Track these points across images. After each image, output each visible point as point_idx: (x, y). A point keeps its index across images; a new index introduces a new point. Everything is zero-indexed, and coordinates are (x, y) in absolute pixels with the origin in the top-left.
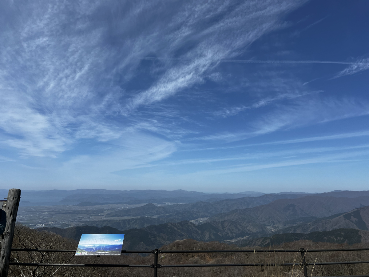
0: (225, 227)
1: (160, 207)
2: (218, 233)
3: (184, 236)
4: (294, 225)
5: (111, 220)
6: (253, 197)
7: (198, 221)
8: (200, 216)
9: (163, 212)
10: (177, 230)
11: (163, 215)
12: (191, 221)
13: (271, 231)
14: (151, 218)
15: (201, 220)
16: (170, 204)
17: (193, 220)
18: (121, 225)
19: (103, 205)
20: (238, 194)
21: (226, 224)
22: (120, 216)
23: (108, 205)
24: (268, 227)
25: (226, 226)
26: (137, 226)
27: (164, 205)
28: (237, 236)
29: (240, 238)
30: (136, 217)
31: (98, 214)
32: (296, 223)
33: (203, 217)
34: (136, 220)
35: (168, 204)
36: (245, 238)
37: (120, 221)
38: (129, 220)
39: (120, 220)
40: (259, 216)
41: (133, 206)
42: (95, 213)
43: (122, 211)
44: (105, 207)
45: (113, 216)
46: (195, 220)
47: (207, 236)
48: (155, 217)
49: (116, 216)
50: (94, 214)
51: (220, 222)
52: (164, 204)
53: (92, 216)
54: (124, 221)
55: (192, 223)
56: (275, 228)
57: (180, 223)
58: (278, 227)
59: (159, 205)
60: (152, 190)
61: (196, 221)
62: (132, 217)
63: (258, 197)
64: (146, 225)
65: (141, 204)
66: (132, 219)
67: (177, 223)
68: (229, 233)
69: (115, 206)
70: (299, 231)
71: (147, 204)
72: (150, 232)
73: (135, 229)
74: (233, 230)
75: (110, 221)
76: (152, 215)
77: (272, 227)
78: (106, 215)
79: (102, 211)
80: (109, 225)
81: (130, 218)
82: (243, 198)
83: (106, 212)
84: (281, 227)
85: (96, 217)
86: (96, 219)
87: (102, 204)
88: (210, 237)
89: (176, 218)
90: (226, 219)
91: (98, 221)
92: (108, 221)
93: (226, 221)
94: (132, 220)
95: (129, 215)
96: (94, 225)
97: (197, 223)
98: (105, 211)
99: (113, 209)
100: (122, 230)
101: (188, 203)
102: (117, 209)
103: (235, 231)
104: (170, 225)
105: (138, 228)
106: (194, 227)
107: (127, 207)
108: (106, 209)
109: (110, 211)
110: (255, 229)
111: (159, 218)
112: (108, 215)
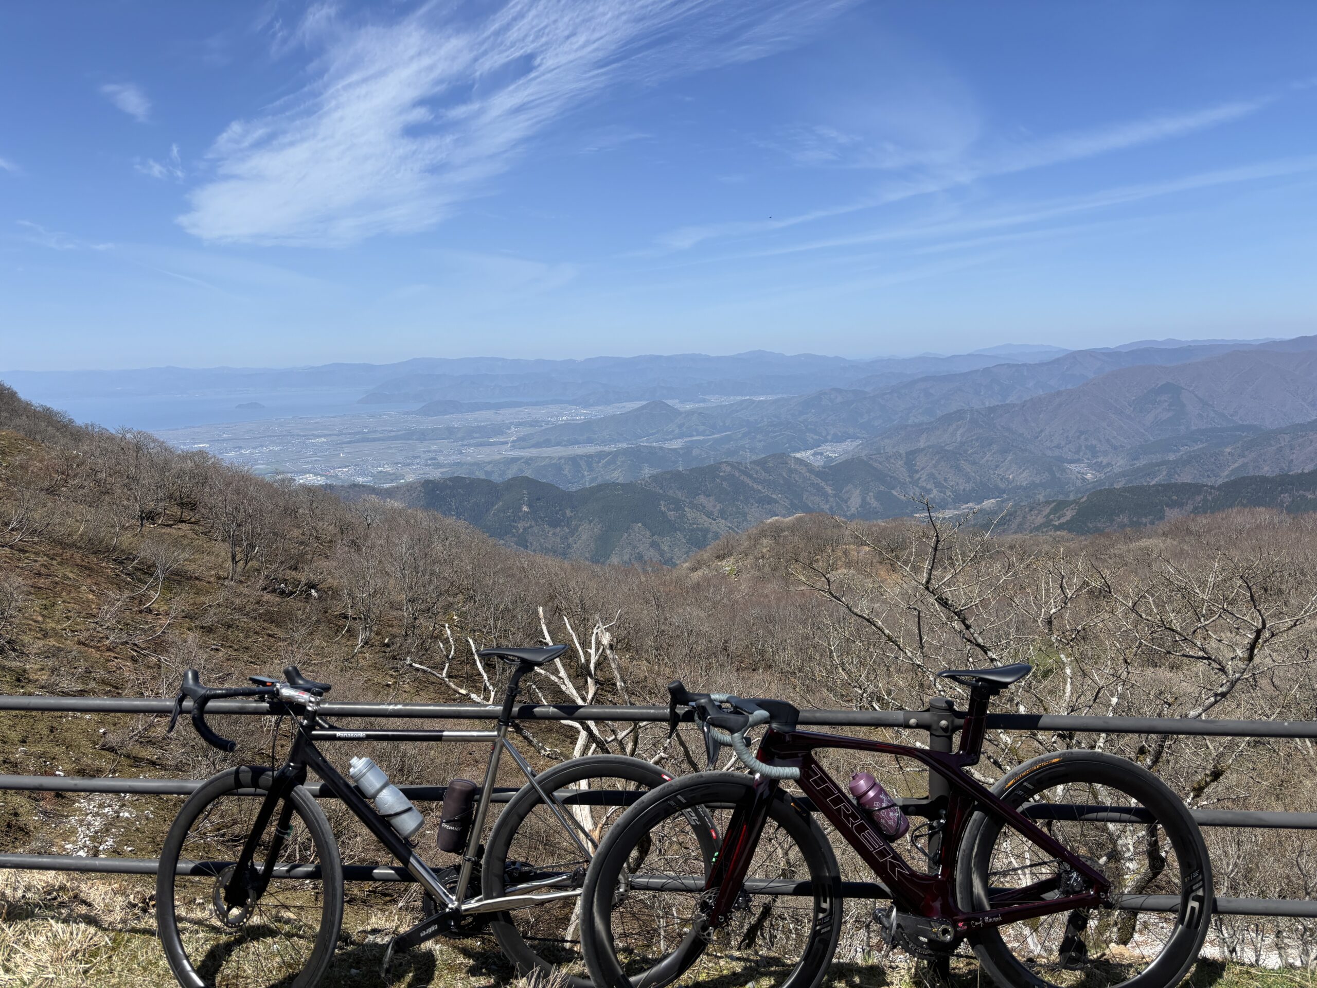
0: (917, 472)
1: (690, 413)
2: (894, 492)
3: (776, 502)
4: (1172, 457)
5: (531, 459)
6: (1024, 365)
7: (822, 454)
8: (829, 437)
9: (701, 428)
10: (751, 484)
11: (701, 438)
12: (798, 455)
13: (1084, 479)
14: (661, 448)
15: (835, 452)
16: (724, 400)
17: (805, 450)
18: (566, 472)
19: (501, 412)
20: (969, 355)
21: (921, 461)
22: (558, 444)
23: (517, 409)
24: (1074, 467)
25: (923, 469)
26: (618, 476)
27: (702, 405)
28: (960, 498)
29: (971, 505)
30: (612, 448)
31: (485, 439)
32: (1178, 451)
33: (838, 439)
34: (615, 455)
35: (715, 400)
36: (988, 504)
37: (563, 461)
38: (590, 456)
39: (560, 458)
40: (1042, 431)
41: (599, 412)
42: (477, 435)
43: (566, 426)
44: (506, 415)
45: (537, 445)
46: (810, 452)
47: (855, 502)
48: (676, 444)
49: (547, 443)
50: (473, 441)
51: (900, 455)
52: (704, 401)
53: (469, 445)
54: (574, 460)
55: (800, 461)
56: (1098, 467)
57: (762, 463)
58: (1109, 464)
59: (689, 407)
60: (661, 357)
61: (815, 454)
62: (599, 448)
63: (1041, 365)
64: (647, 472)
65: (624, 404)
66: (601, 452)
67: (751, 463)
68: (931, 490)
69: (540, 413)
70: (1185, 477)
71: (644, 403)
72: (661, 491)
73: (614, 485)
74: (946, 480)
75: (528, 461)
76: (667, 440)
77: (1089, 465)
78: (514, 441)
79: (499, 430)
80: (528, 473)
81: (591, 449)
82: (986, 370)
83: (513, 434)
84: (1120, 463)
85: (481, 448)
86: (482, 455)
87: (498, 407)
88: (864, 502)
89: (747, 446)
90: (922, 444)
91: (490, 463)
92: (522, 461)
93: (923, 449)
94: (601, 455)
95: (590, 441)
96: (477, 473)
97: (818, 462)
98: (510, 429)
99: (534, 423)
100: (571, 490)
101: (785, 396)
102: (547, 423)
103: (952, 483)
104: (728, 469)
105: (621, 480)
106: (808, 474)
107: (581, 414)
108: (512, 423)
109: (525, 431)
110: (1024, 474)
111: (688, 449)
112: (521, 442)
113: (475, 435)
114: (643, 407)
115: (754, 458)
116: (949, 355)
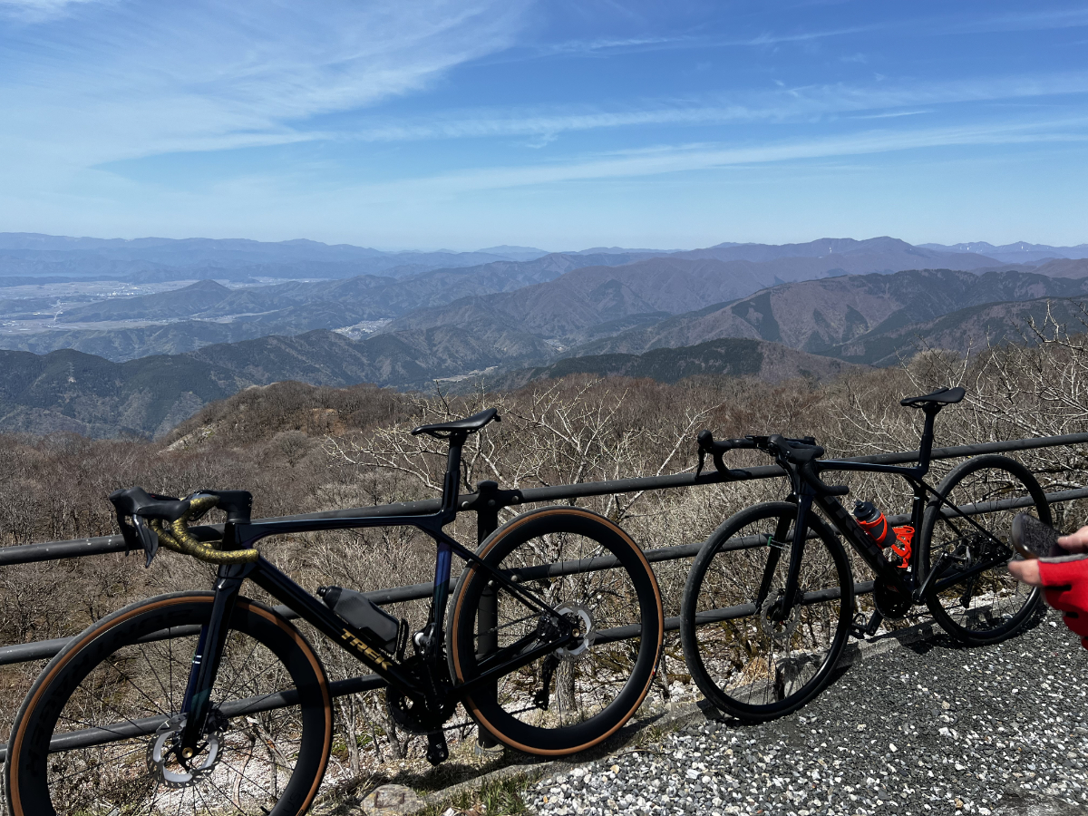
0: (435, 345)
1: (240, 292)
2: (418, 363)
3: (318, 370)
4: (615, 335)
5: (79, 332)
6: (516, 262)
7: (359, 330)
8: (365, 316)
9: (251, 306)
10: (296, 355)
11: (251, 314)
12: (339, 331)
13: (556, 351)
14: (212, 323)
15: (370, 328)
16: (272, 281)
17: (345, 326)
18: (116, 345)
19: (46, 286)
20: (475, 253)
21: (438, 336)
22: (108, 318)
23: (63, 284)
24: (550, 342)
25: (440, 343)
26: (169, 348)
27: (251, 285)
28: (468, 367)
29: (476, 371)
30: (164, 322)
31: (29, 313)
32: (619, 330)
33: (373, 318)
34: (166, 329)
35: (264, 281)
36: (489, 370)
37: (113, 335)
38: (140, 331)
39: (109, 332)
40: (527, 315)
41: (149, 289)
42: (20, 309)
43: (117, 302)
44: (51, 290)
45: (84, 320)
46: (348, 328)
47: (386, 369)
48: (228, 320)
49: (96, 317)
50: (15, 315)
51: (422, 332)
52: (253, 281)
53: (10, 319)
54: (124, 334)
55: (340, 336)
56: (566, 342)
57: (306, 337)
58: (574, 340)
59: (238, 286)
60: (211, 240)
61: (353, 330)
62: (150, 323)
63: (528, 263)
64: (198, 344)
65: (175, 282)
66: (152, 326)
67: (296, 337)
68: (446, 360)
69: (88, 288)
70: (623, 349)
71: (195, 281)
72: (211, 362)
73: (166, 356)
74: (457, 352)
75: (76, 334)
76: (218, 316)
77: (560, 341)
78: (59, 315)
79: (44, 304)
80: (76, 346)
81: (142, 323)
82: (488, 265)
83: (60, 308)
84: (581, 339)
85: (23, 322)
86: (26, 328)
87: (42, 282)
88: (394, 371)
89: (293, 322)
90: (439, 324)
91: (34, 336)
92: (69, 334)
93: (440, 327)
94: (152, 329)
95: (141, 316)
96: (20, 346)
97: (356, 337)
98: (55, 303)
99: (82, 298)
100: (122, 362)
101: (327, 280)
102: (96, 298)
103: (461, 355)
104: (275, 342)
105: (173, 352)
106: (346, 347)
107: (132, 290)
108: (58, 298)
109: (70, 305)
110: (515, 348)
111: (237, 326)
112: (67, 316)
113: (17, 309)
114: (194, 285)
115: (300, 332)
116: (460, 252)
